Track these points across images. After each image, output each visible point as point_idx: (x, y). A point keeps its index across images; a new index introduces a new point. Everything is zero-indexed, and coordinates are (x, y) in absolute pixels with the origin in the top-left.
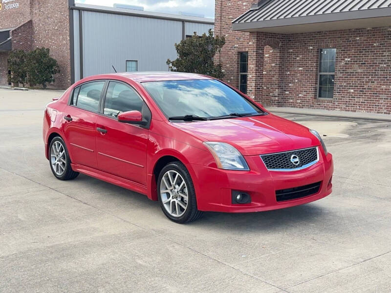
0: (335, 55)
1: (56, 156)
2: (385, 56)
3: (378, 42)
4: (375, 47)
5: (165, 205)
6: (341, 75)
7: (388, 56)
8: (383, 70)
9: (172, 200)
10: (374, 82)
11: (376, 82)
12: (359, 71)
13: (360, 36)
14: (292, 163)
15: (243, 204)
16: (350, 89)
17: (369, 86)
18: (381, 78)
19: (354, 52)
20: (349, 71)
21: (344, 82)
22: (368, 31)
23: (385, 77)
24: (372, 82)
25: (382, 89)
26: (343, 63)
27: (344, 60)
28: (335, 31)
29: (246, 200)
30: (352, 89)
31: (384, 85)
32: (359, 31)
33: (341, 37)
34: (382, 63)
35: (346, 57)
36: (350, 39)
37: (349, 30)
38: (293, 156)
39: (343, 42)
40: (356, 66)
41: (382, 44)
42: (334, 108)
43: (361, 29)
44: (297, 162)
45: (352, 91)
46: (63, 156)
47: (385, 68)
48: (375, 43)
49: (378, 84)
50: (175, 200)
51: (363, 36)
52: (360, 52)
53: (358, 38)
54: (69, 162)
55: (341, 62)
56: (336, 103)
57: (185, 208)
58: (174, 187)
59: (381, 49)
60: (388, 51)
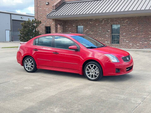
0: (83, 28)
1: (27, 64)
3: (98, 24)
5: (88, 76)
9: (91, 74)
12: (92, 33)
15: (119, 73)
20: (88, 33)
22: (94, 20)
26: (86, 31)
31: (100, 38)
32: (91, 20)
33: (84, 22)
36: (88, 23)
37: (87, 20)
40: (90, 32)
44: (128, 60)
46: (32, 64)
47: (100, 32)
49: (98, 38)
50: (92, 74)
52: (91, 27)
54: (36, 65)
57: (98, 76)
58: (92, 70)
59: (99, 26)
60: (101, 27)
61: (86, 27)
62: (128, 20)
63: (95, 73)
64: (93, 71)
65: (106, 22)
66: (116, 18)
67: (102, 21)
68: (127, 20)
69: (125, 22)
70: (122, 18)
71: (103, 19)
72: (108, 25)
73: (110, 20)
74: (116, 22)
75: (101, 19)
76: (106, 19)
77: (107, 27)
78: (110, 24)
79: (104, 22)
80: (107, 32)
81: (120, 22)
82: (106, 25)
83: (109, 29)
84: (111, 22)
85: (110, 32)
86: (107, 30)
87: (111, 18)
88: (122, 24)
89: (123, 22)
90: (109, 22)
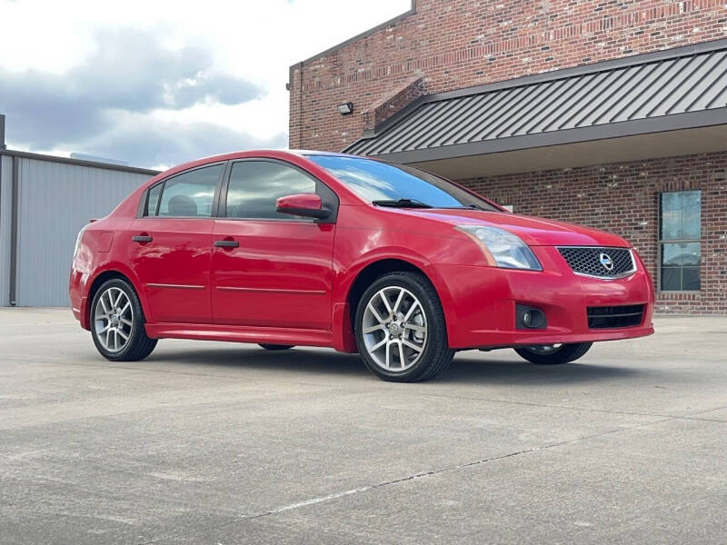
2: (597, 214)
3: (585, 192)
4: (579, 199)
5: (374, 357)
7: (602, 214)
9: (390, 342)
13: (552, 183)
14: (602, 265)
15: (534, 329)
19: (544, 210)
22: (566, 173)
28: (508, 177)
29: (539, 322)
32: (550, 175)
33: (519, 186)
36: (536, 188)
37: (533, 173)
38: (602, 256)
39: (524, 193)
41: (592, 195)
43: (555, 170)
44: (609, 266)
48: (579, 192)
50: (396, 340)
51: (557, 182)
52: (554, 209)
53: (549, 187)
54: (141, 322)
57: (421, 350)
58: (395, 318)
59: (590, 203)
60: (603, 206)
63: (411, 334)
64: (398, 323)
65: (628, 180)
66: (678, 159)
67: (605, 178)
70: (711, 155)
71: (613, 167)
72: (638, 194)
73: (648, 169)
74: (680, 179)
75: (603, 165)
76: (627, 167)
77: (632, 208)
78: (647, 189)
79: (616, 180)
80: (635, 228)
81: (699, 177)
82: (628, 196)
83: (643, 215)
84: (653, 181)
85: (647, 228)
86: (633, 222)
87: (651, 158)
88: (713, 185)
89: (718, 175)
90: (643, 178)
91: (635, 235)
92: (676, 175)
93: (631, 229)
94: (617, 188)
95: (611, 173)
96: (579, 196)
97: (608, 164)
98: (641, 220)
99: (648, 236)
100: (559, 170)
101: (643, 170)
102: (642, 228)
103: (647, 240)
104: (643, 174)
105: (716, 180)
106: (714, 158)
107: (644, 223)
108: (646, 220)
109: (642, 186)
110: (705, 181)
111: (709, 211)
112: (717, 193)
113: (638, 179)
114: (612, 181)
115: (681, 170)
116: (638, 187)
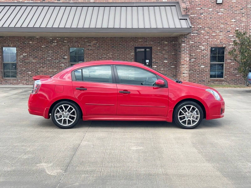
0: (16, 52)
2: (50, 53)
3: (45, 45)
4: (43, 48)
6: (21, 63)
7: (51, 53)
8: (49, 61)
10: (44, 68)
11: (45, 67)
12: (34, 61)
13: (32, 41)
16: (28, 72)
17: (41, 70)
18: (48, 65)
19: (29, 50)
20: (27, 61)
21: (24, 68)
22: (37, 38)
23: (51, 65)
24: (43, 68)
25: (50, 72)
26: (22, 56)
27: (22, 54)
28: (14, 37)
30: (30, 71)
31: (51, 69)
32: (31, 38)
33: (19, 41)
34: (48, 57)
35: (24, 53)
36: (25, 42)
37: (24, 37)
39: (20, 44)
40: (31, 59)
41: (47, 47)
42: (18, 84)
43: (33, 37)
45: (30, 73)
47: (50, 60)
48: (42, 45)
49: (47, 69)
51: (34, 41)
52: (33, 50)
53: (31, 42)
55: (20, 56)
56: (19, 81)
59: (47, 49)
60: (51, 50)
61: (21, 50)
62: (96, 42)
65: (60, 43)
66: (76, 38)
67: (52, 41)
68: (94, 42)
69: (91, 44)
70: (87, 38)
71: (54, 38)
72: (63, 48)
73: (67, 40)
74: (77, 44)
75: (51, 37)
76: (60, 39)
77: (62, 52)
78: (67, 46)
79: (56, 43)
80: (63, 59)
81: (83, 44)
82: (60, 48)
83: (66, 55)
84: (69, 44)
85: (67, 58)
86: (62, 56)
87: (68, 36)
88: (88, 47)
89: (89, 44)
90: (65, 43)
91: (63, 60)
92: (76, 43)
93: (61, 58)
94: (56, 45)
95: (54, 40)
96: (43, 46)
97: (53, 37)
98: (65, 56)
99: (67, 61)
100: (35, 37)
101: (65, 40)
102: (65, 59)
103: (67, 62)
104: (65, 41)
105: (88, 45)
106: (88, 39)
107: (66, 57)
108: (67, 56)
109: (65, 45)
110: (85, 46)
111: (86, 55)
112: (89, 49)
113: (63, 43)
114: (54, 43)
115: (78, 41)
116: (64, 45)
